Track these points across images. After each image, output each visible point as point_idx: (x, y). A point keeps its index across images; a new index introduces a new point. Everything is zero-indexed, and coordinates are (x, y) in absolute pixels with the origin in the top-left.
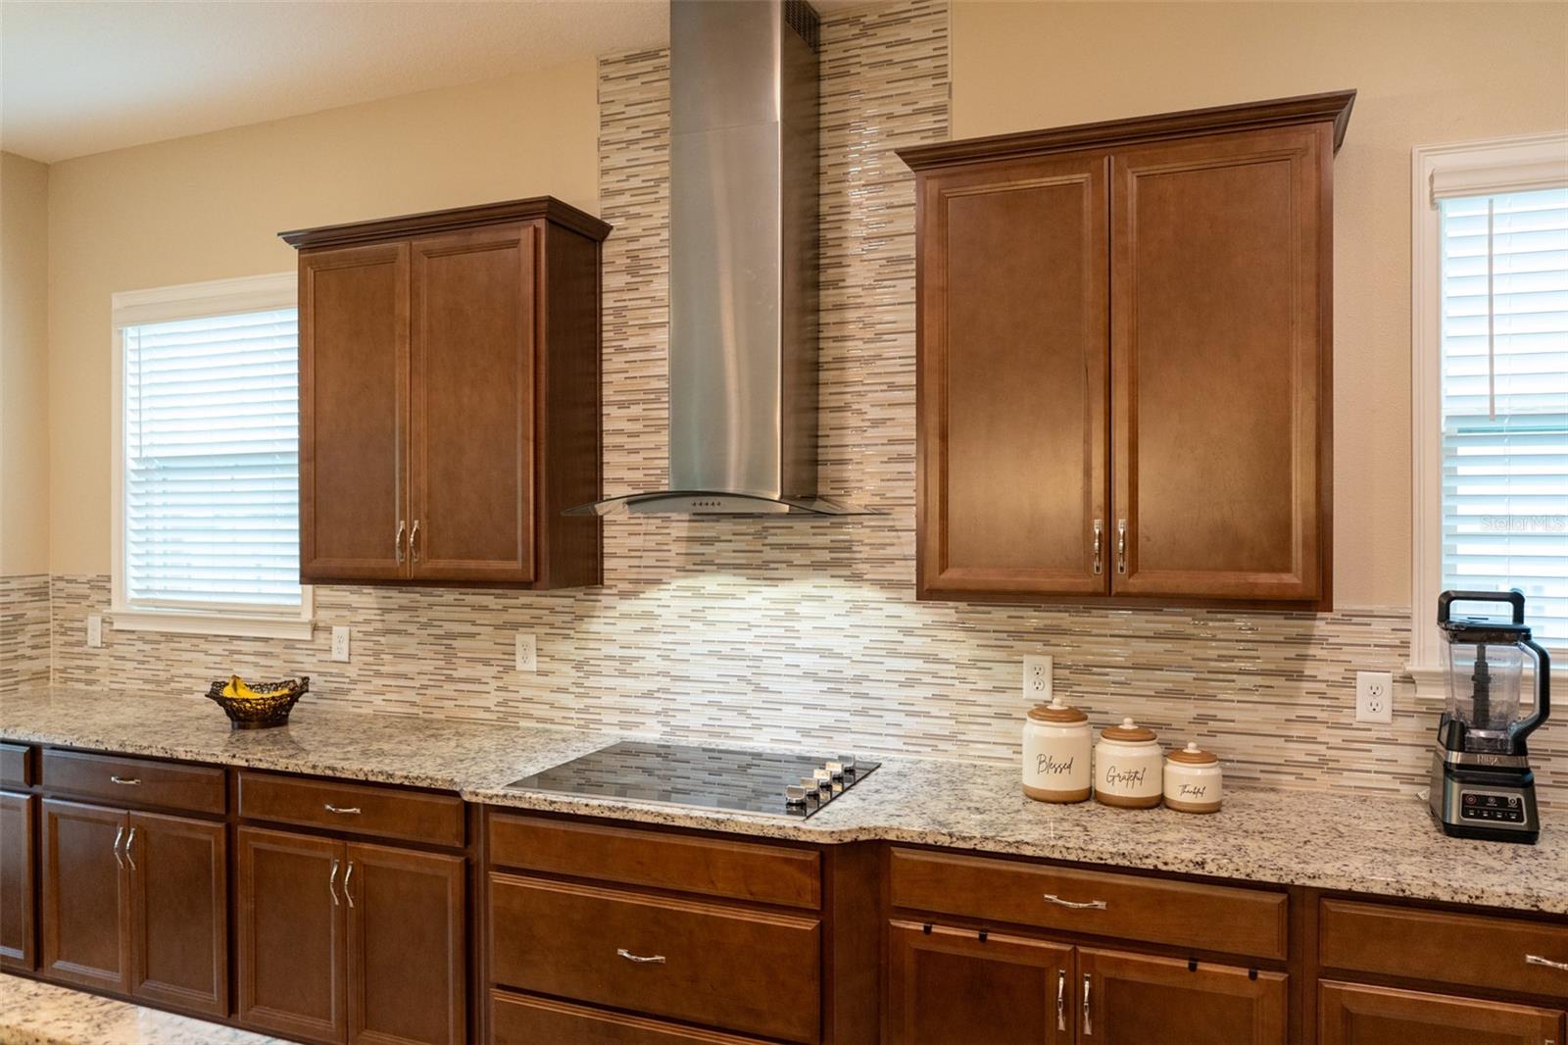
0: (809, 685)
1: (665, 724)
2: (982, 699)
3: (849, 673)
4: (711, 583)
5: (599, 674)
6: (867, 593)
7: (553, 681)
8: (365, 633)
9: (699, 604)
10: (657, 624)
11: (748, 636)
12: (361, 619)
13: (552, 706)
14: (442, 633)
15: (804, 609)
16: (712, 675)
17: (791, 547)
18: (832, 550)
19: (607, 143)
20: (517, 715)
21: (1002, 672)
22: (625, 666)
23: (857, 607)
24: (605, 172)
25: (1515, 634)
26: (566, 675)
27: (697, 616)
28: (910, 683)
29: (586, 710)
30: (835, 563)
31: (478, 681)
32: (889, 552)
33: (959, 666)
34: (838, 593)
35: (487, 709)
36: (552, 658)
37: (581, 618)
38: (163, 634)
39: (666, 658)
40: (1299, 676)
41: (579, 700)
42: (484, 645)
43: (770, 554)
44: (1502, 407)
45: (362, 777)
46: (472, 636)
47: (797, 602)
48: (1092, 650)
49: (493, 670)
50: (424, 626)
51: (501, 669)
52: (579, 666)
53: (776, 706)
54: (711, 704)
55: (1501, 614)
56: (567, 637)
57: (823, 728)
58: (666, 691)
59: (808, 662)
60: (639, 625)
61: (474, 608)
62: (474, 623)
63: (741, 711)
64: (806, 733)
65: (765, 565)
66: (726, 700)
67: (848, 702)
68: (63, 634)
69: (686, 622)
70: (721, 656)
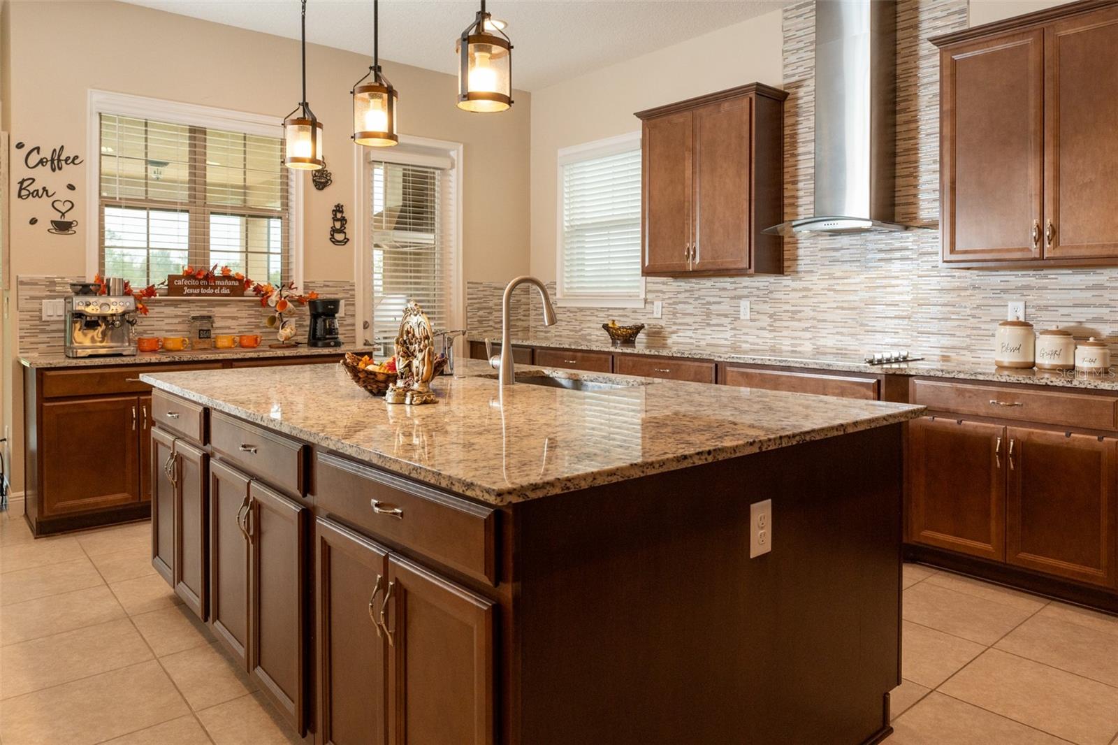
1: (813, 344)
4: (838, 271)
5: (781, 320)
7: (758, 324)
8: (669, 304)
9: (832, 282)
10: (810, 293)
12: (667, 297)
14: (705, 302)
16: (838, 318)
19: (787, 51)
21: (993, 311)
22: (794, 315)
24: (785, 66)
26: (765, 321)
27: (830, 288)
31: (722, 325)
33: (972, 309)
35: (726, 339)
36: (758, 313)
38: (578, 308)
39: (814, 310)
41: (772, 333)
42: (725, 307)
46: (719, 303)
48: (1048, 298)
49: (729, 320)
50: (696, 299)
51: (733, 319)
52: (771, 317)
54: (837, 333)
56: (765, 302)
58: (814, 327)
60: (801, 294)
61: (719, 288)
62: (720, 297)
65: (866, 260)
68: (535, 310)
69: (826, 292)
70: (843, 308)
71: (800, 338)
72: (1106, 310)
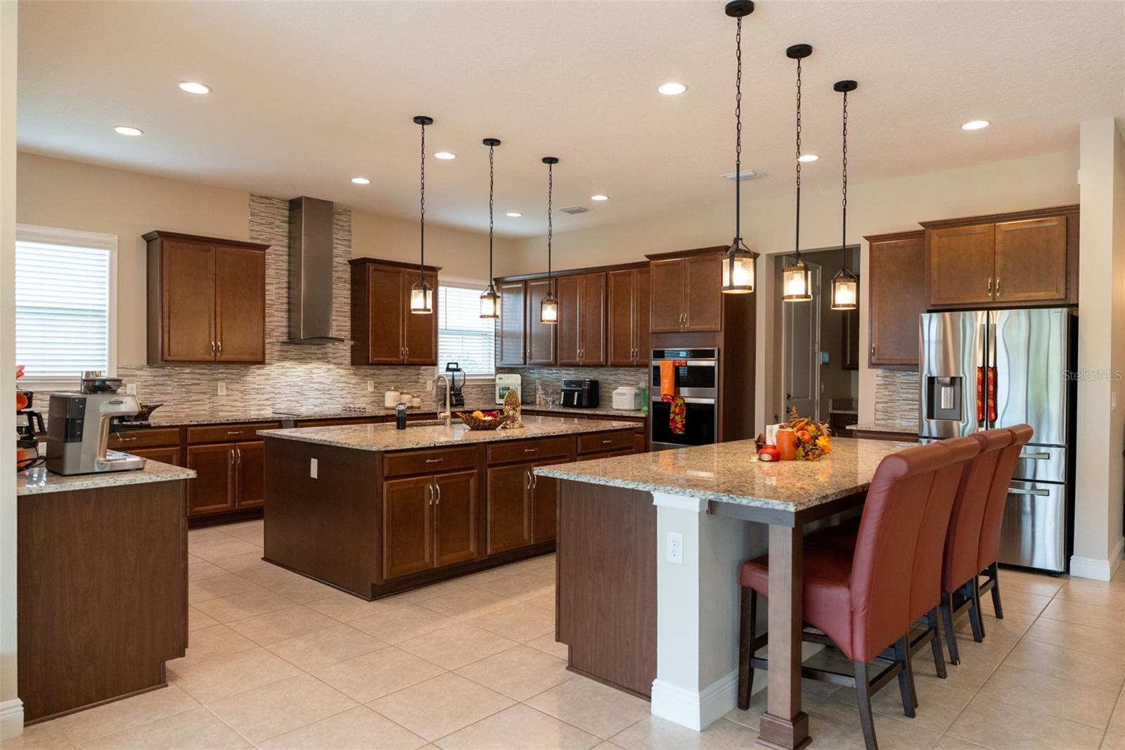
0: (316, 392)
2: (358, 392)
3: (327, 388)
4: (287, 364)
5: (250, 394)
6: (331, 366)
7: (232, 398)
8: (144, 386)
9: (284, 370)
10: (270, 377)
11: (299, 379)
12: (142, 380)
13: (232, 406)
14: (184, 384)
15: (315, 371)
16: (288, 392)
17: (311, 354)
18: (322, 354)
20: (218, 411)
21: (363, 385)
22: (259, 391)
23: (329, 370)
24: (252, 231)
25: (458, 370)
26: (238, 395)
27: (283, 374)
28: (342, 390)
29: (245, 406)
30: (324, 358)
31: (202, 400)
32: (337, 355)
33: (354, 384)
34: (325, 367)
35: (205, 410)
36: (232, 390)
37: (243, 376)
39: (273, 387)
40: (417, 382)
41: (243, 403)
42: (204, 387)
43: (304, 355)
44: (448, 328)
45: (247, 421)
46: (198, 384)
47: (313, 369)
48: (382, 379)
49: (208, 396)
50: (175, 382)
51: (211, 395)
52: (242, 392)
53: (307, 399)
54: (288, 400)
55: (455, 366)
56: (238, 383)
57: (320, 404)
58: (274, 398)
59: (316, 386)
60: (264, 377)
61: (199, 374)
62: (199, 379)
63: (297, 402)
64: (316, 406)
65: (304, 359)
66: (293, 399)
67: (327, 396)
69: (279, 376)
70: (291, 386)
71: (264, 405)
72: (399, 384)
